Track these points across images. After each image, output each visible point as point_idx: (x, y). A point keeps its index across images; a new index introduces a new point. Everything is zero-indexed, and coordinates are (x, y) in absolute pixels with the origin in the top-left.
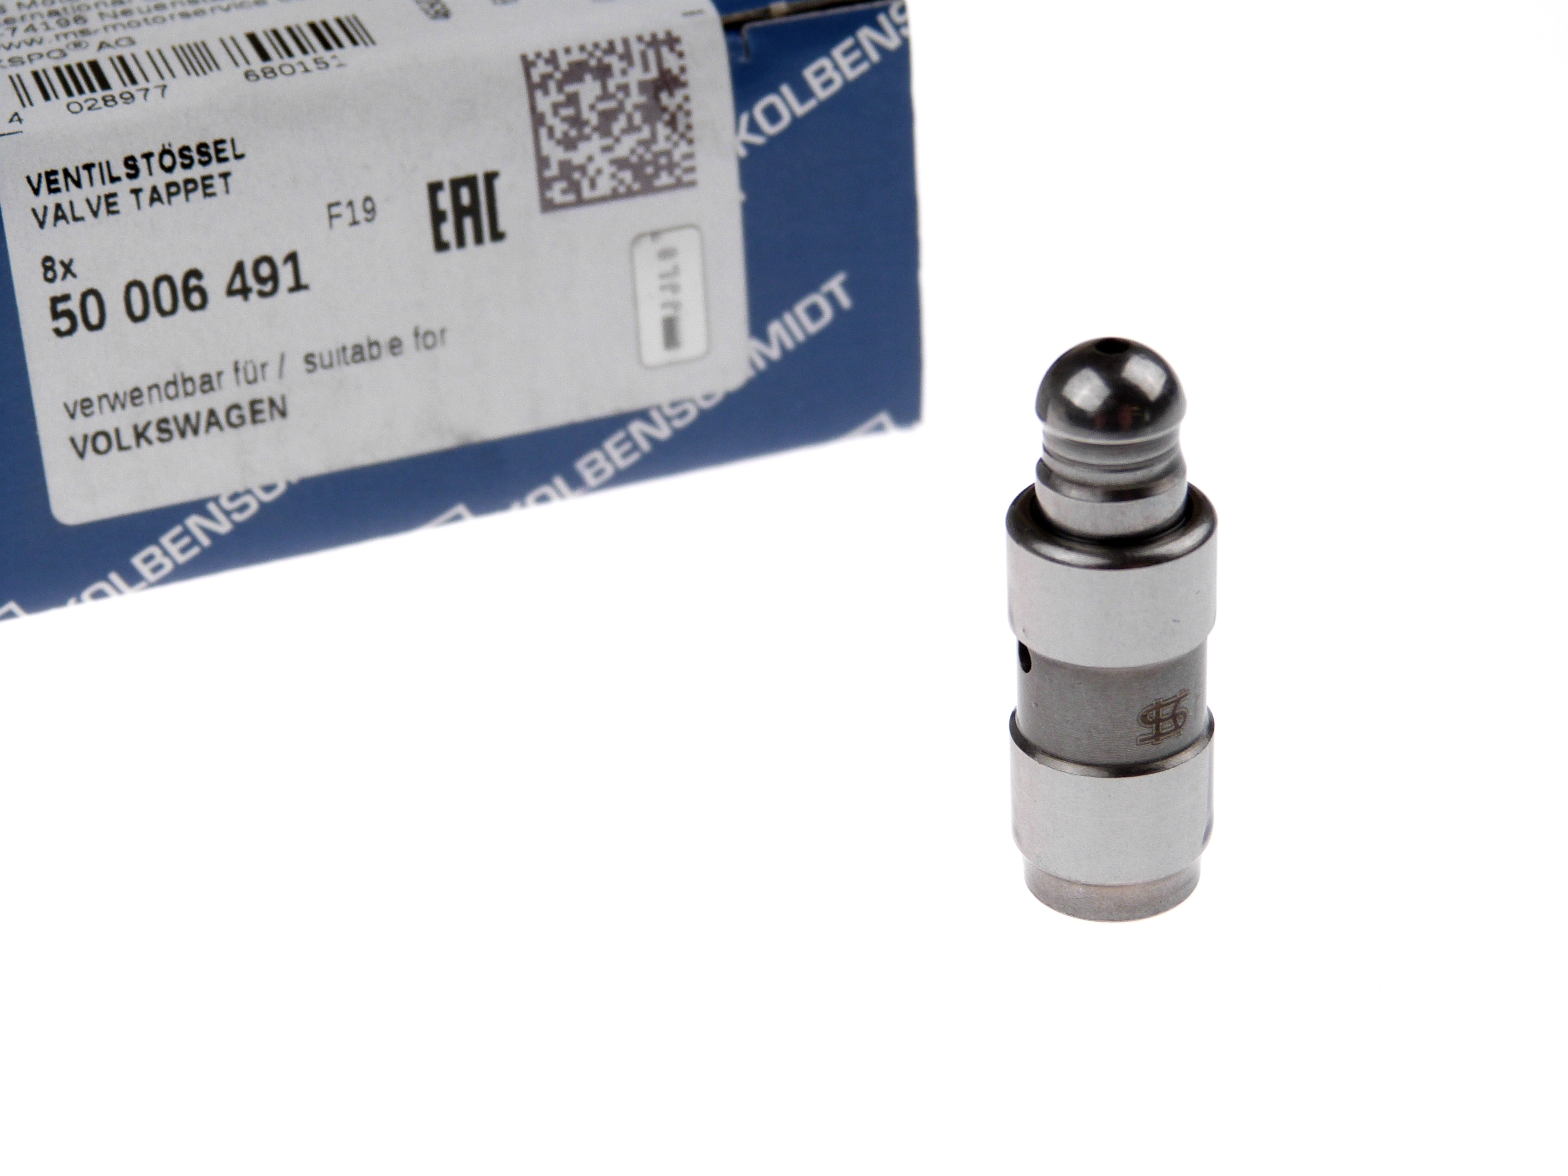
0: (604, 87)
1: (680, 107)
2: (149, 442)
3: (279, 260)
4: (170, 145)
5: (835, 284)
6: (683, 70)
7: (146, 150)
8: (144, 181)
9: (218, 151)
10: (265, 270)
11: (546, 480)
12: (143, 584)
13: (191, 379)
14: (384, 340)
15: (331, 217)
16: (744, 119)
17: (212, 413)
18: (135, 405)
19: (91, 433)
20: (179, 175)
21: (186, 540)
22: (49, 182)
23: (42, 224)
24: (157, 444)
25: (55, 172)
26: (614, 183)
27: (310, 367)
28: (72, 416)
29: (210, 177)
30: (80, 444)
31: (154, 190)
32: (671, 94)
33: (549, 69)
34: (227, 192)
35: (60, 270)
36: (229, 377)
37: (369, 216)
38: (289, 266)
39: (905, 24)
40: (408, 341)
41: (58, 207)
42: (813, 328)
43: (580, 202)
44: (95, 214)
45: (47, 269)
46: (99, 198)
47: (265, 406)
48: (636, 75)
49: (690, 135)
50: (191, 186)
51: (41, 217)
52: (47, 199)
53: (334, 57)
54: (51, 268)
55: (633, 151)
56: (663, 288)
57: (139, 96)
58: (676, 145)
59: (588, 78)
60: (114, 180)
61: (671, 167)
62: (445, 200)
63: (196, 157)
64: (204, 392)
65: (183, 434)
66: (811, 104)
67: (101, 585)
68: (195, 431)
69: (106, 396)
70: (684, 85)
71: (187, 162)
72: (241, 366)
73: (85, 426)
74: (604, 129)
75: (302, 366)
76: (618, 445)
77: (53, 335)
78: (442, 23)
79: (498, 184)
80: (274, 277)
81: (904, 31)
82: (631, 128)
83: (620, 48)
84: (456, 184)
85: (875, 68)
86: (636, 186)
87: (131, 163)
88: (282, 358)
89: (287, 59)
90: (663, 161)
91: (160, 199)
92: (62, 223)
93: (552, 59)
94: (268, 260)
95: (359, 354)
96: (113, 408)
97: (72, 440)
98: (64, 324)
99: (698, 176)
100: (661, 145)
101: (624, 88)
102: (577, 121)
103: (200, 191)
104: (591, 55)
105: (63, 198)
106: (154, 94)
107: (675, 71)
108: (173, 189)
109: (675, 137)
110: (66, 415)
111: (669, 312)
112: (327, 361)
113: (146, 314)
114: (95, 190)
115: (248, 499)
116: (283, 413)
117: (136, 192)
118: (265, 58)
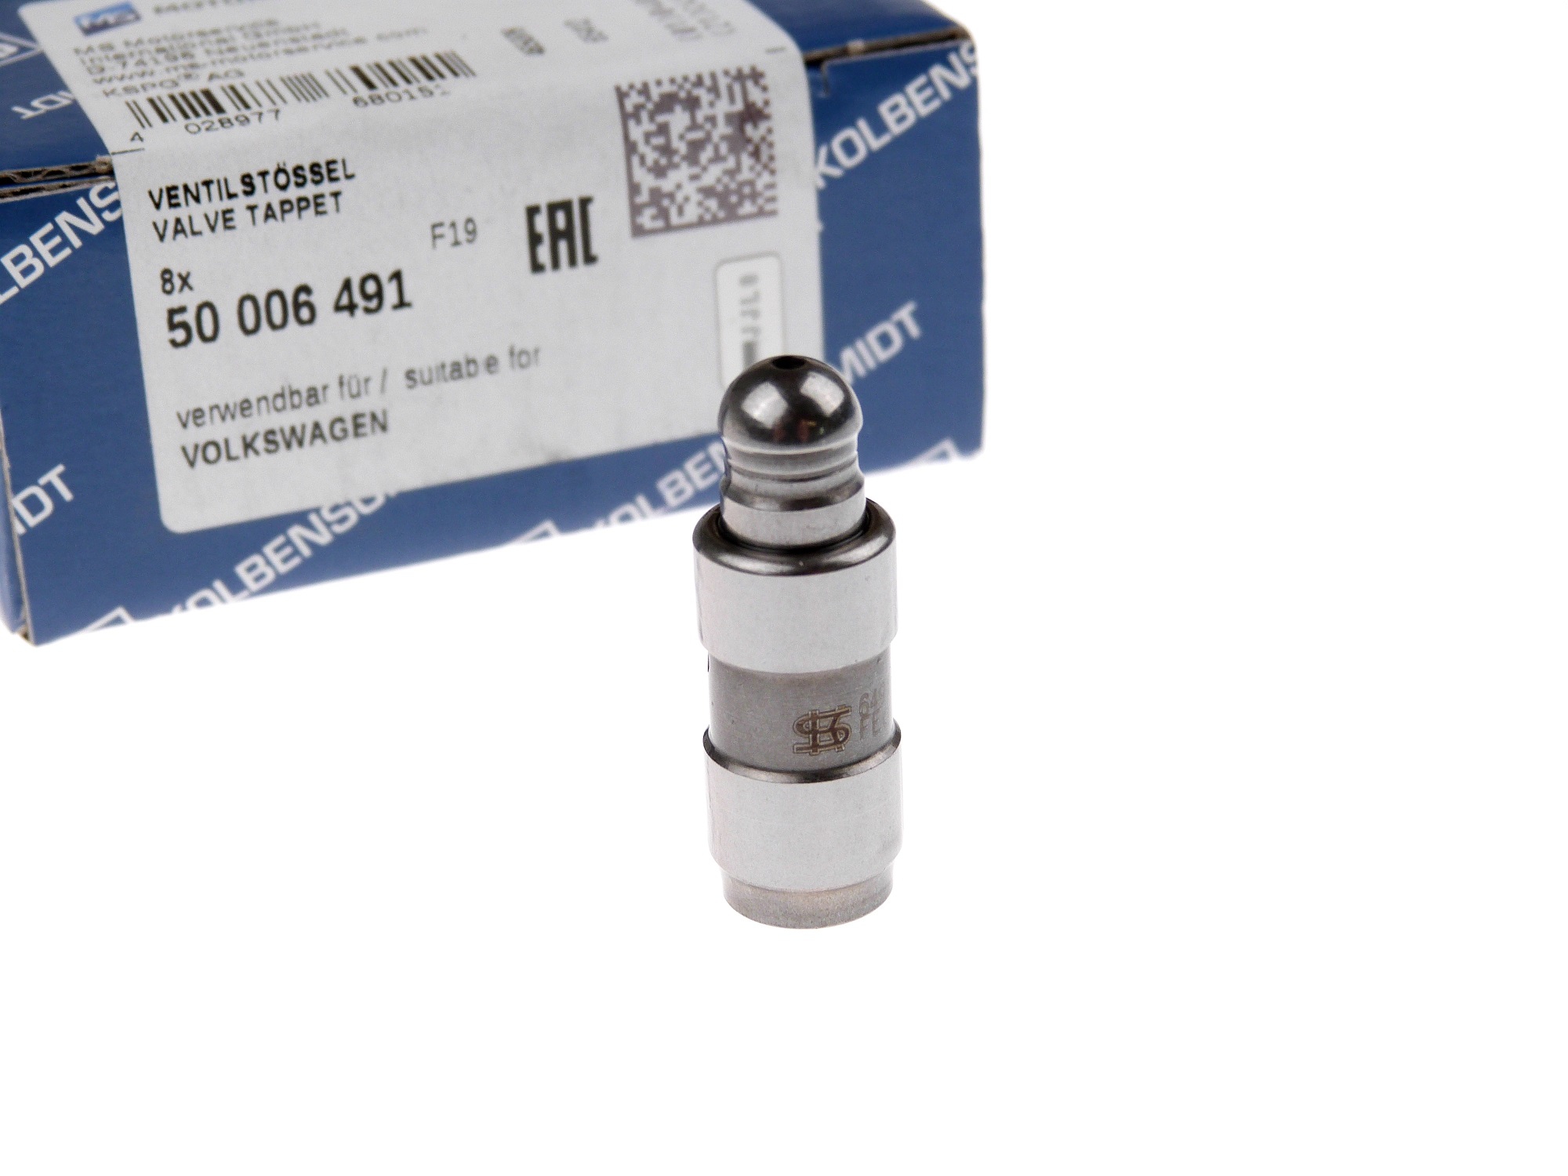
0: (693, 118)
1: (763, 139)
2: (257, 452)
3: (384, 277)
4: (284, 164)
5: (905, 314)
6: (767, 103)
7: (262, 168)
8: (260, 198)
9: (330, 171)
10: (371, 287)
11: (629, 498)
12: (245, 593)
13: (298, 392)
14: (481, 358)
15: (435, 237)
16: (823, 151)
17: (317, 426)
18: (244, 416)
19: (202, 442)
20: (293, 193)
21: (288, 551)
22: (170, 197)
23: (162, 237)
24: (264, 455)
25: (175, 188)
26: (700, 211)
27: (411, 383)
28: (185, 425)
29: (322, 196)
30: (191, 452)
31: (269, 207)
32: (755, 126)
33: (641, 100)
34: (338, 210)
35: (177, 282)
36: (334, 390)
37: (470, 237)
38: (394, 285)
39: (974, 64)
40: (504, 360)
41: (178, 221)
42: (884, 355)
43: (669, 228)
44: (213, 228)
45: (165, 281)
46: (217, 213)
47: (367, 420)
48: (723, 107)
49: (773, 166)
50: (303, 204)
51: (161, 230)
52: (167, 214)
53: (437, 86)
54: (170, 281)
55: (719, 180)
56: (744, 314)
57: (254, 119)
58: (759, 175)
59: (678, 109)
60: (231, 196)
61: (754, 196)
62: (542, 224)
63: (309, 176)
64: (310, 405)
65: (288, 445)
66: (885, 139)
67: (206, 593)
68: (301, 443)
69: (217, 407)
70: (767, 117)
71: (300, 180)
72: (345, 380)
73: (196, 435)
74: (692, 158)
75: (403, 382)
76: (698, 465)
77: (169, 345)
78: (536, 59)
79: (593, 210)
80: (379, 294)
81: (973, 71)
82: (717, 158)
83: (708, 82)
84: (553, 208)
85: (946, 106)
86: (721, 214)
87: (247, 180)
88: (385, 373)
89: (391, 88)
90: (747, 190)
91: (274, 216)
92: (181, 237)
93: (645, 91)
94: (375, 277)
95: (457, 371)
96: (223, 418)
97: (184, 450)
98: (180, 335)
99: (779, 205)
100: (745, 175)
101: (712, 120)
102: (667, 150)
103: (312, 210)
104: (681, 87)
105: (182, 213)
106: (268, 118)
107: (760, 103)
108: (287, 207)
109: (759, 168)
110: (178, 425)
111: (749, 337)
112: (426, 377)
113: (256, 329)
114: (214, 205)
115: (348, 511)
116: (384, 428)
117: (252, 208)
118: (370, 86)
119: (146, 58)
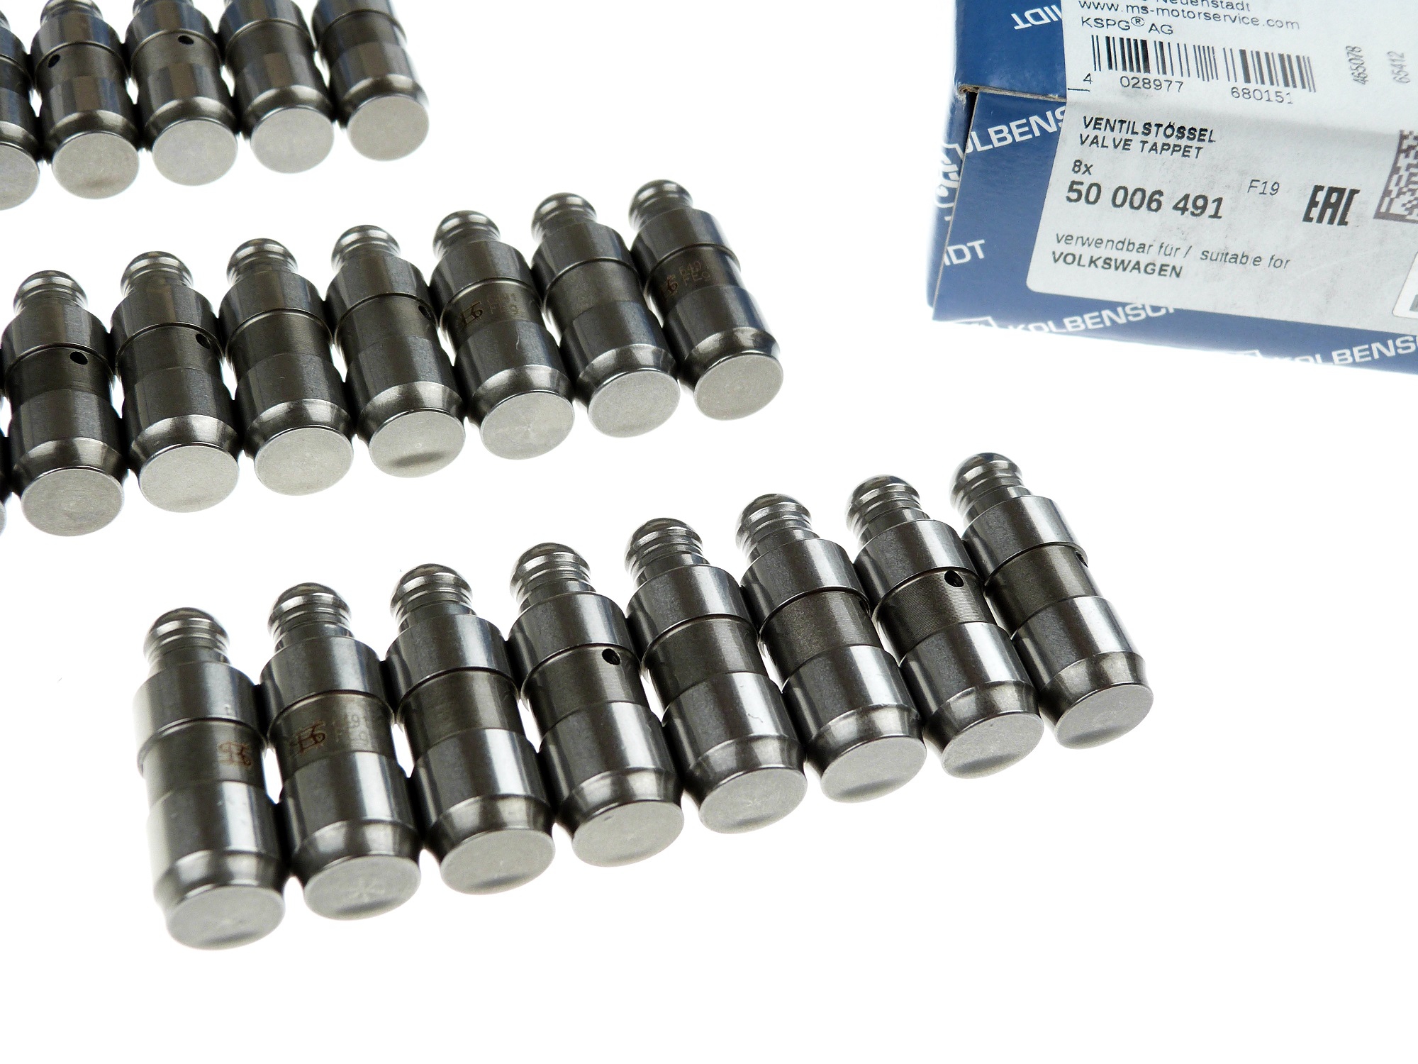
2: (1096, 266)
3: (1210, 200)
4: (1174, 123)
7: (1159, 122)
8: (1151, 139)
9: (1201, 135)
11: (1311, 353)
12: (1064, 331)
13: (1133, 244)
14: (1252, 256)
15: (1251, 186)
17: (1138, 263)
18: (1096, 246)
19: (1066, 252)
20: (1173, 141)
21: (1098, 320)
22: (1096, 123)
23: (1083, 143)
24: (1100, 268)
25: (1101, 119)
27: (1204, 257)
28: (1059, 242)
29: (1190, 147)
30: (1057, 256)
31: (1155, 144)
33: (1414, 143)
34: (1197, 157)
35: (1083, 169)
36: (1156, 248)
37: (1273, 192)
38: (1215, 205)
40: (1266, 261)
41: (1096, 137)
44: (1116, 147)
45: (1075, 165)
46: (1121, 139)
47: (1169, 269)
50: (1177, 148)
51: (1084, 139)
52: (1091, 132)
53: (1289, 94)
54: (1079, 166)
57: (1165, 85)
62: (1321, 197)
63: (1187, 134)
64: (1138, 252)
65: (1117, 268)
69: (1082, 238)
71: (1180, 135)
72: (1164, 246)
73: (1063, 248)
75: (1199, 256)
76: (1361, 351)
77: (1065, 200)
80: (1204, 208)
84: (1331, 190)
87: (1147, 126)
88: (1190, 248)
89: (1260, 86)
91: (1156, 150)
92: (1094, 146)
94: (1205, 198)
95: (1234, 259)
96: (1083, 244)
97: (1054, 254)
98: (1074, 196)
103: (1181, 152)
105: (1100, 134)
106: (1175, 86)
108: (1166, 147)
110: (1055, 240)
113: (1122, 204)
114: (1120, 135)
115: (1142, 312)
116: (1178, 275)
117: (1144, 143)
118: (1247, 80)
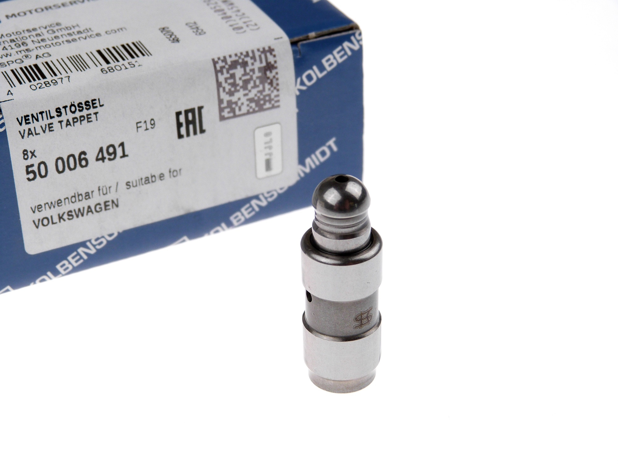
0: (245, 70)
1: (274, 77)
2: (64, 220)
3: (117, 146)
4: (74, 102)
5: (331, 142)
6: (275, 62)
7: (64, 105)
8: (64, 118)
9: (93, 104)
10: (111, 150)
11: (219, 224)
12: (60, 275)
13: (81, 195)
14: (157, 175)
15: (137, 128)
16: (299, 80)
17: (89, 207)
18: (59, 206)
19: (41, 218)
20: (78, 114)
21: (78, 257)
22: (26, 120)
23: (23, 137)
24: (67, 220)
25: (28, 116)
26: (248, 108)
27: (128, 187)
28: (34, 212)
29: (90, 114)
30: (37, 223)
31: (68, 121)
32: (271, 72)
33: (223, 64)
34: (97, 120)
35: (30, 155)
36: (96, 192)
37: (153, 126)
38: (121, 147)
39: (361, 40)
40: (167, 175)
41: (30, 129)
42: (322, 159)
43: (235, 116)
44: (44, 132)
45: (24, 155)
46: (46, 125)
47: (110, 203)
48: (257, 65)
49: (278, 88)
50: (82, 118)
51: (22, 134)
52: (25, 127)
53: (136, 62)
54: (27, 154)
55: (256, 95)
56: (266, 148)
57: (59, 81)
58: (272, 92)
59: (239, 67)
60: (52, 117)
61: (270, 101)
62: (182, 119)
63: (84, 107)
64: (86, 199)
65: (77, 216)
66: (325, 73)
67: (44, 277)
68: (82, 215)
69: (47, 203)
70: (276, 68)
71: (81, 109)
72: (101, 188)
73: (39, 215)
74: (245, 87)
75: (125, 187)
76: (247, 209)
77: (27, 180)
78: (176, 44)
79: (203, 111)
80: (115, 152)
81: (361, 43)
82: (255, 86)
83: (251, 54)
84: (187, 112)
85: (349, 58)
86: (257, 109)
87: (58, 110)
88: (117, 184)
89: (117, 63)
90: (267, 98)
91: (70, 124)
92: (31, 136)
93: (224, 60)
94: (113, 146)
95: (147, 180)
96: (50, 208)
97: (34, 221)
98: (31, 176)
99: (280, 103)
100: (267, 92)
101: (253, 70)
102: (234, 85)
103: (86, 120)
104: (240, 57)
105: (31, 126)
106: (65, 80)
107: (273, 63)
108: (75, 120)
109: (272, 89)
110: (31, 212)
111: (268, 157)
112: (135, 184)
113: (64, 170)
114: (44, 122)
115: (103, 240)
116: (117, 206)
117: (61, 122)
118: (108, 62)
119: (7, 45)
